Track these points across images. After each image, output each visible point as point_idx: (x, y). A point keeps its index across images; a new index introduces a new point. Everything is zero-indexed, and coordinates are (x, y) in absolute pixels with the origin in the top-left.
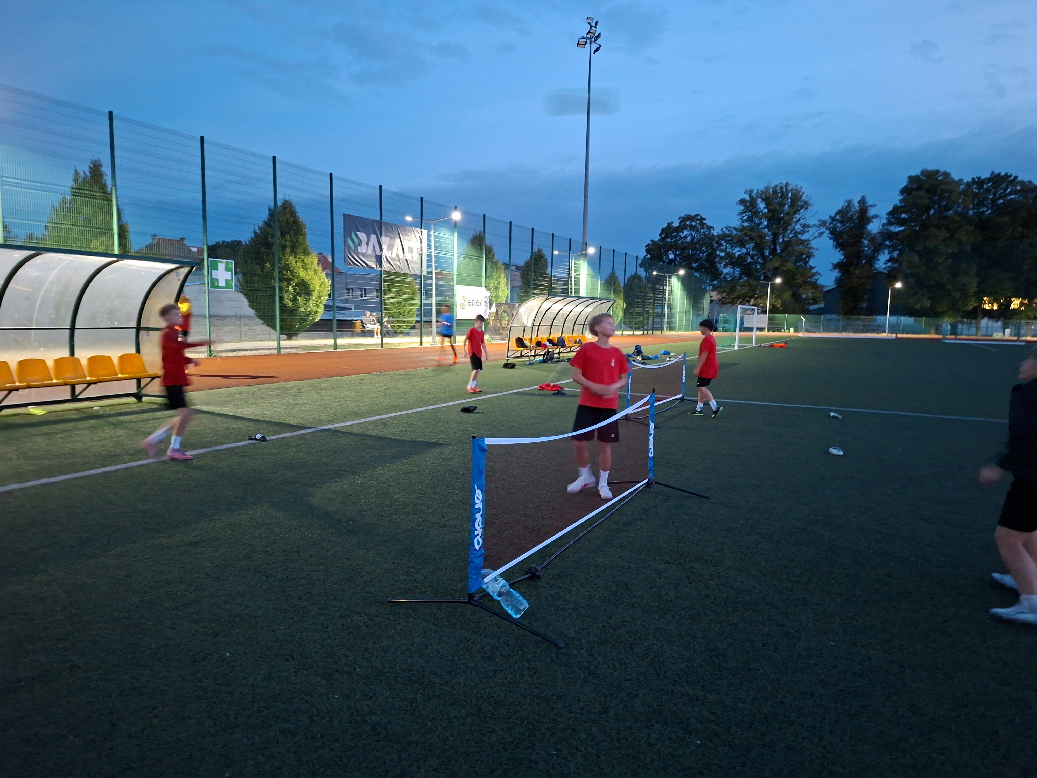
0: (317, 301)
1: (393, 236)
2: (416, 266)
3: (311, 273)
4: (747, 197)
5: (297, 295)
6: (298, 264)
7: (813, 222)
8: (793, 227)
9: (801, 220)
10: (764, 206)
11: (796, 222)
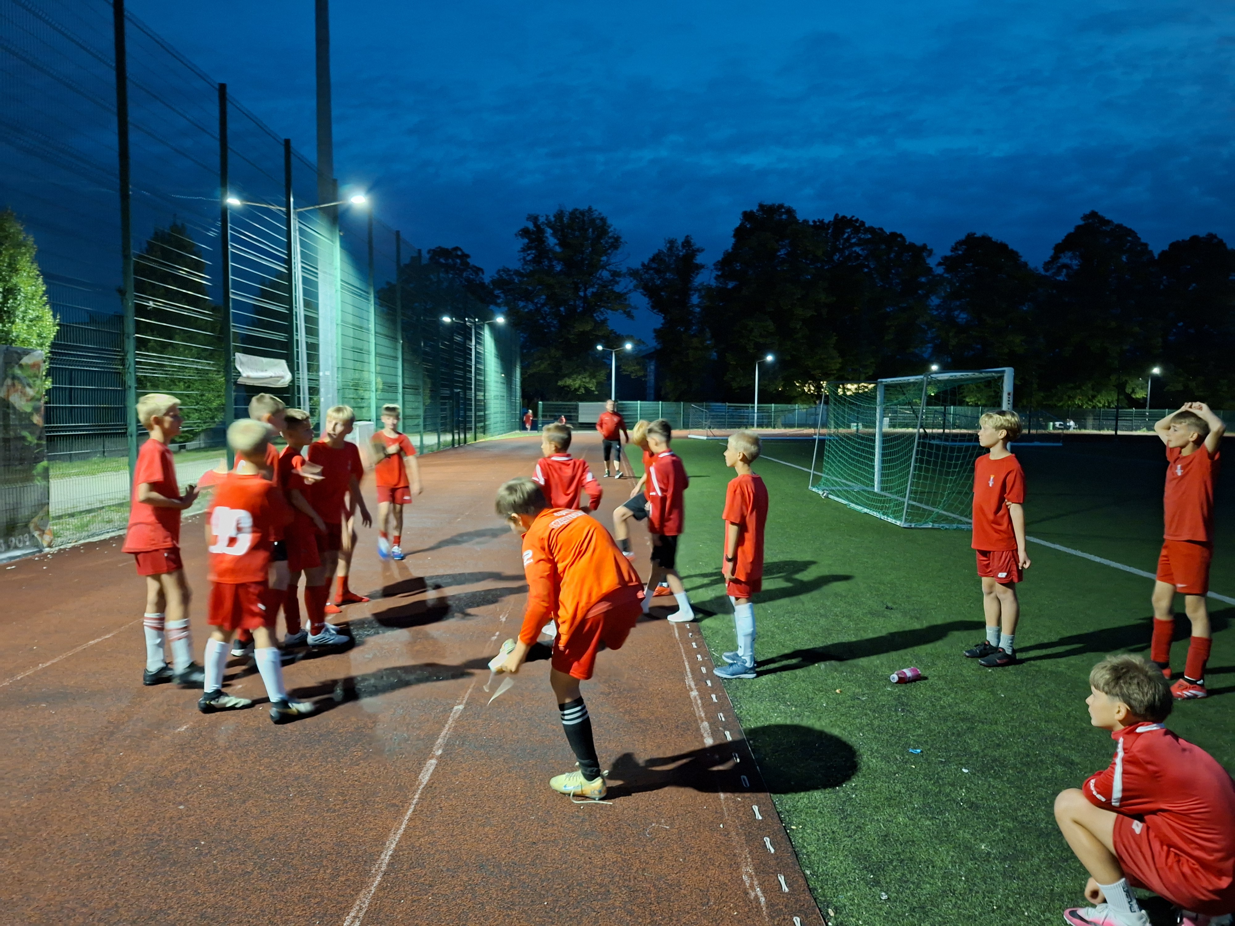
4: (531, 226)
7: (624, 270)
8: (600, 275)
9: (609, 265)
10: (556, 241)
11: (603, 267)
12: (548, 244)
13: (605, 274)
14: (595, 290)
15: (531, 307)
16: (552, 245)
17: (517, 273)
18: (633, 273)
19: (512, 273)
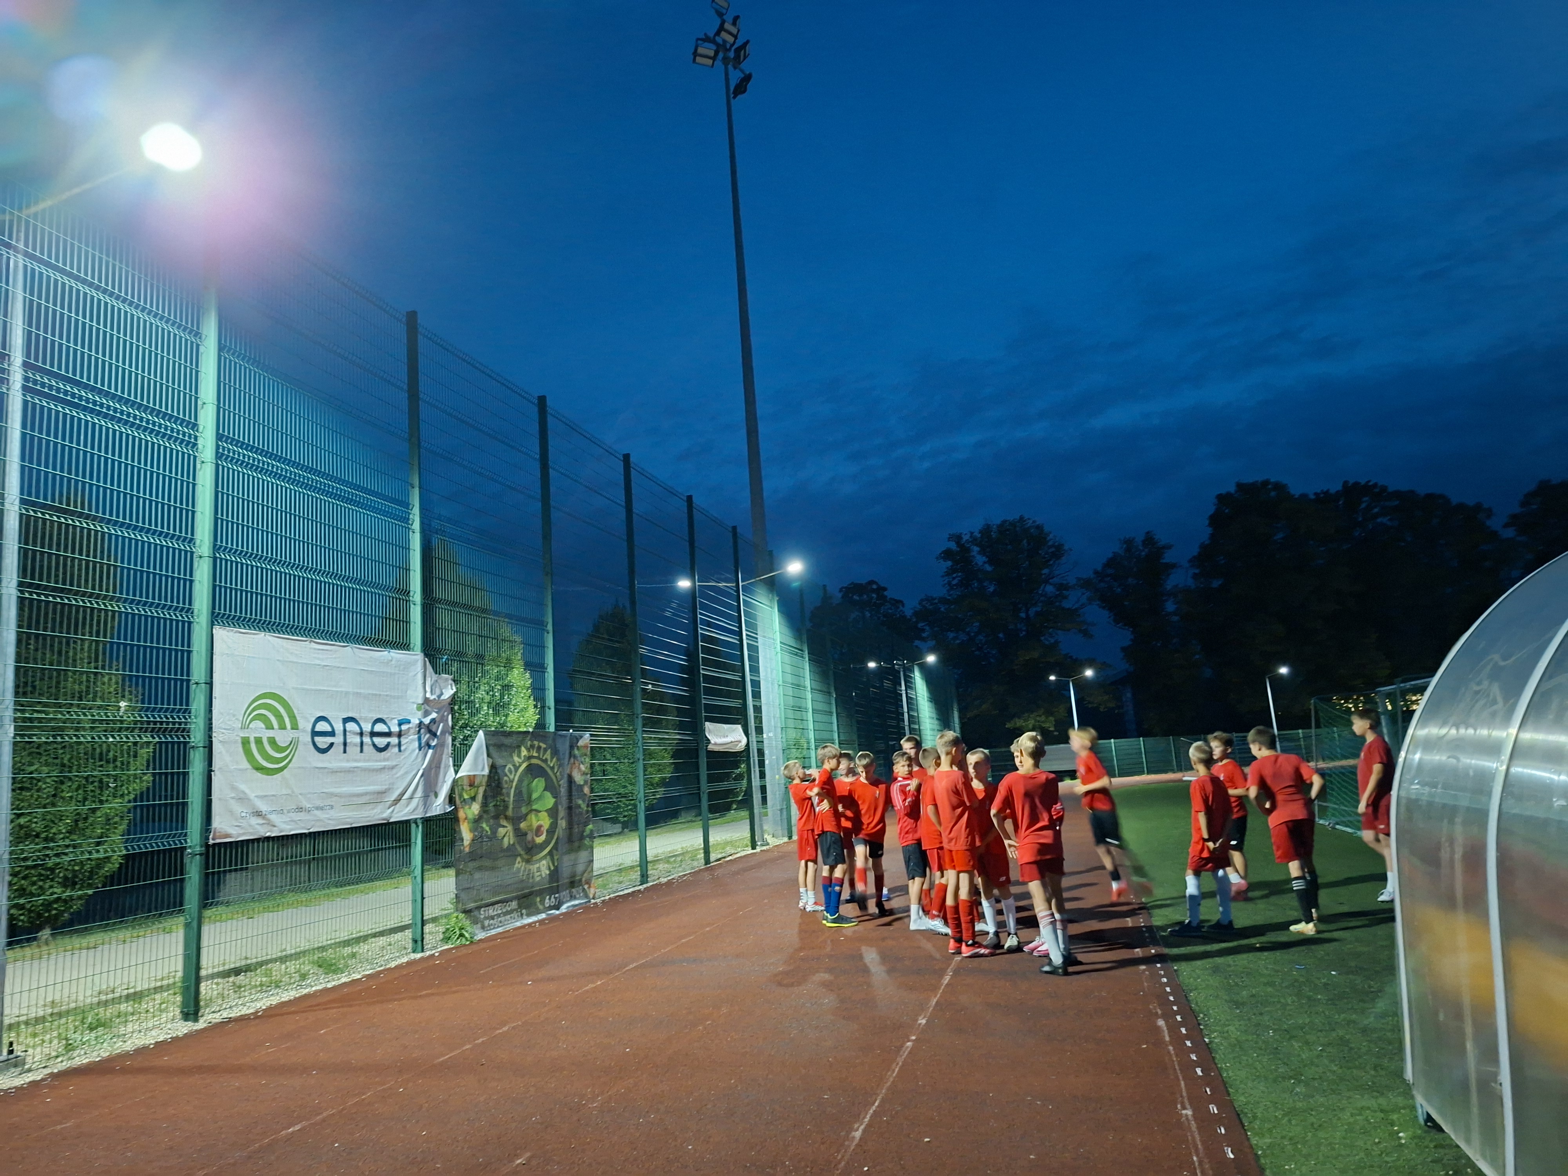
4: (953, 545)
7: (1072, 581)
8: (1043, 590)
9: (1052, 578)
10: (984, 559)
11: (1046, 582)
12: (976, 564)
13: (1049, 589)
14: (1039, 609)
15: (963, 637)
16: (980, 564)
17: (943, 601)
18: (1086, 584)
19: (936, 601)
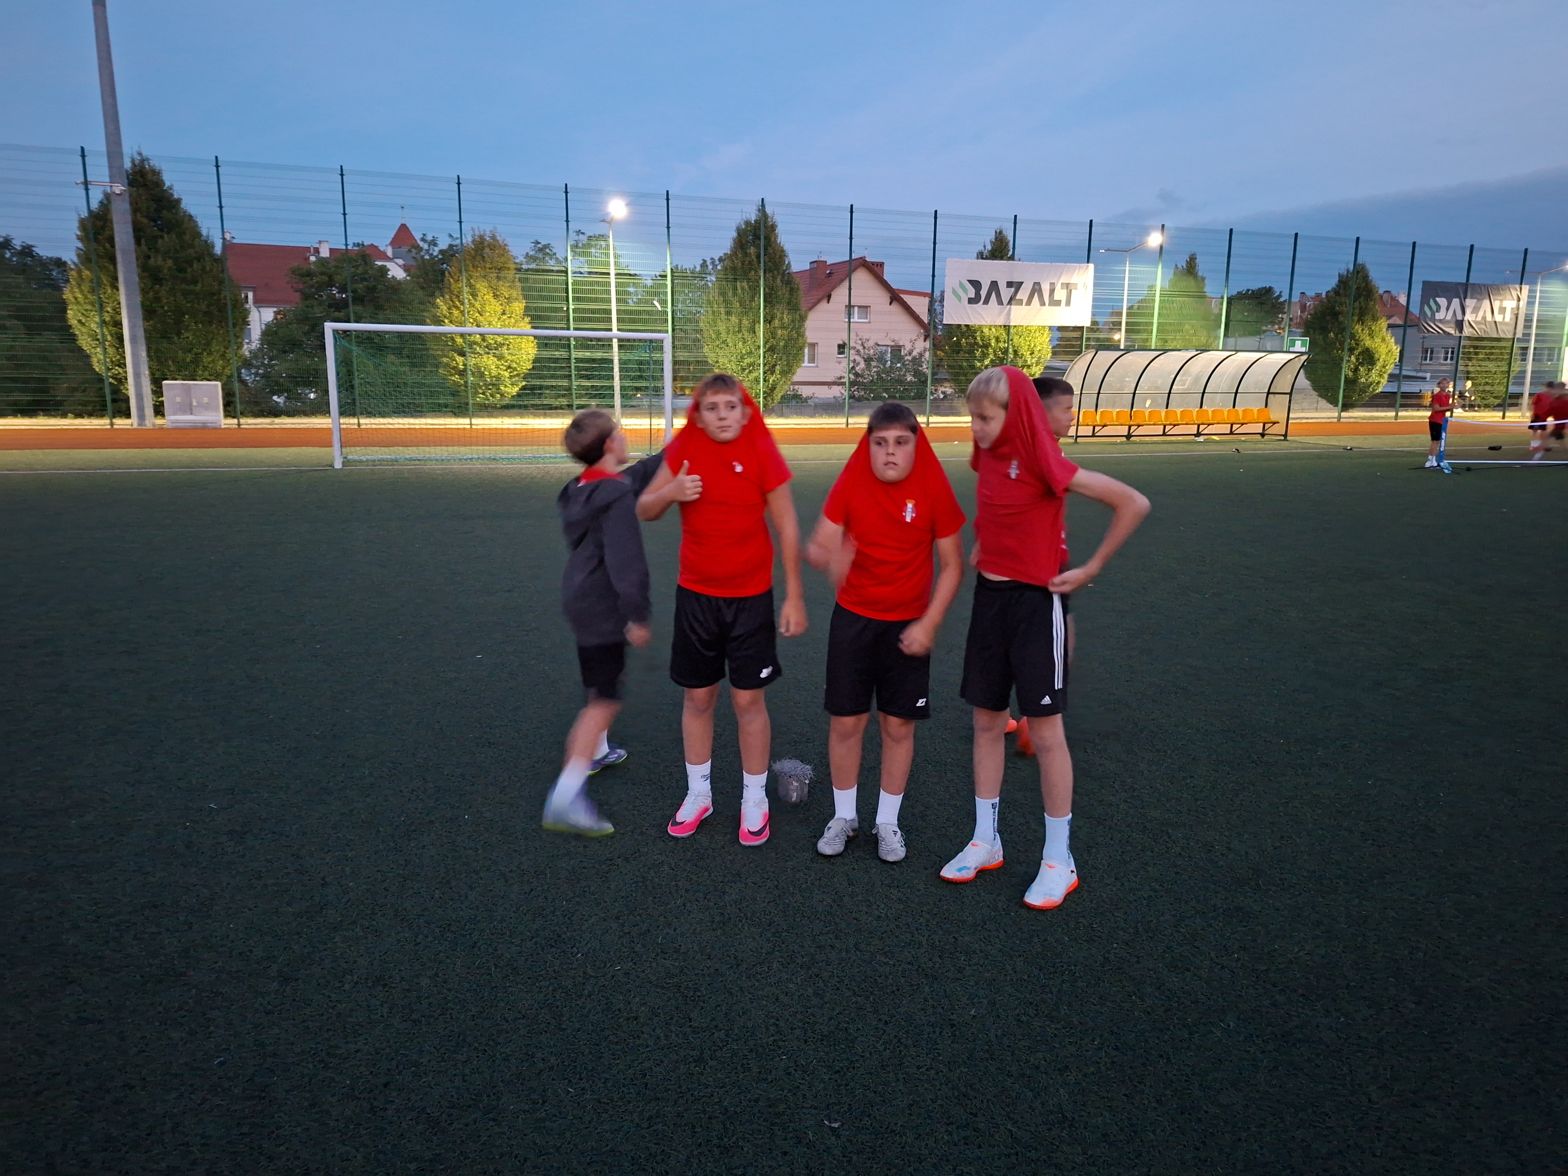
0: (1381, 371)
1: (1480, 298)
2: (1508, 328)
3: (1378, 340)
5: (1359, 365)
6: (1364, 332)
